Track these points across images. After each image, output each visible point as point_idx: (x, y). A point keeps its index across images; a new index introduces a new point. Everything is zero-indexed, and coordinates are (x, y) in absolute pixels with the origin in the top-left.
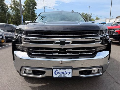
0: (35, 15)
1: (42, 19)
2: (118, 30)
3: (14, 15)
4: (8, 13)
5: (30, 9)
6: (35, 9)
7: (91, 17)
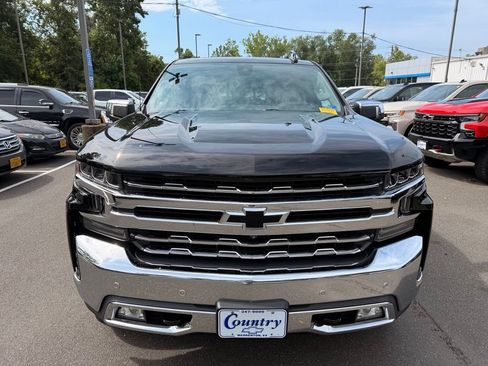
0: (139, 39)
1: (174, 81)
2: (475, 123)
3: (51, 40)
4: (25, 31)
5: (118, 16)
6: (138, 15)
7: (371, 47)
